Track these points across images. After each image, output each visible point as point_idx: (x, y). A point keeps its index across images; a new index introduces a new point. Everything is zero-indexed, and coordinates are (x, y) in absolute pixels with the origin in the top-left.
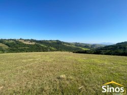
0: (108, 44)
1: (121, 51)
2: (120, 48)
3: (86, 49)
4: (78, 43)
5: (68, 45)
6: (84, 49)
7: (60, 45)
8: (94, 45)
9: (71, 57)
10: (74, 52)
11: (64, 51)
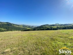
0: (38, 26)
1: (42, 29)
2: (42, 27)
3: (29, 28)
4: (25, 25)
5: (17, 26)
6: (28, 28)
7: (10, 26)
8: (33, 26)
9: (18, 34)
10: (22, 31)
11: (14, 30)
